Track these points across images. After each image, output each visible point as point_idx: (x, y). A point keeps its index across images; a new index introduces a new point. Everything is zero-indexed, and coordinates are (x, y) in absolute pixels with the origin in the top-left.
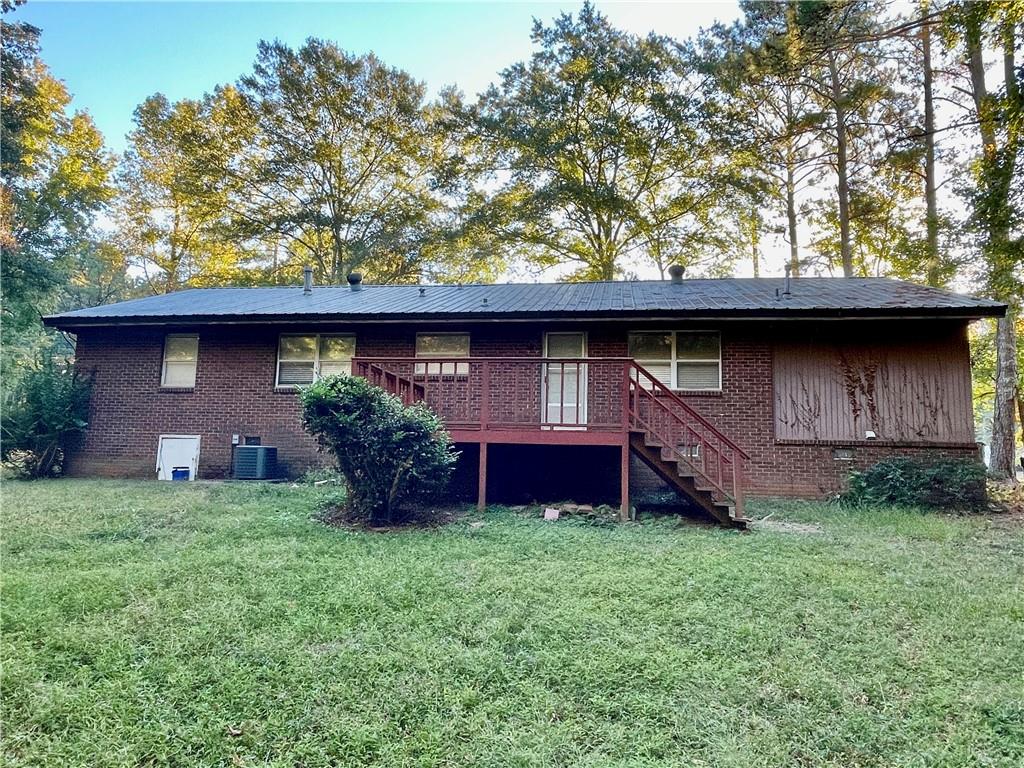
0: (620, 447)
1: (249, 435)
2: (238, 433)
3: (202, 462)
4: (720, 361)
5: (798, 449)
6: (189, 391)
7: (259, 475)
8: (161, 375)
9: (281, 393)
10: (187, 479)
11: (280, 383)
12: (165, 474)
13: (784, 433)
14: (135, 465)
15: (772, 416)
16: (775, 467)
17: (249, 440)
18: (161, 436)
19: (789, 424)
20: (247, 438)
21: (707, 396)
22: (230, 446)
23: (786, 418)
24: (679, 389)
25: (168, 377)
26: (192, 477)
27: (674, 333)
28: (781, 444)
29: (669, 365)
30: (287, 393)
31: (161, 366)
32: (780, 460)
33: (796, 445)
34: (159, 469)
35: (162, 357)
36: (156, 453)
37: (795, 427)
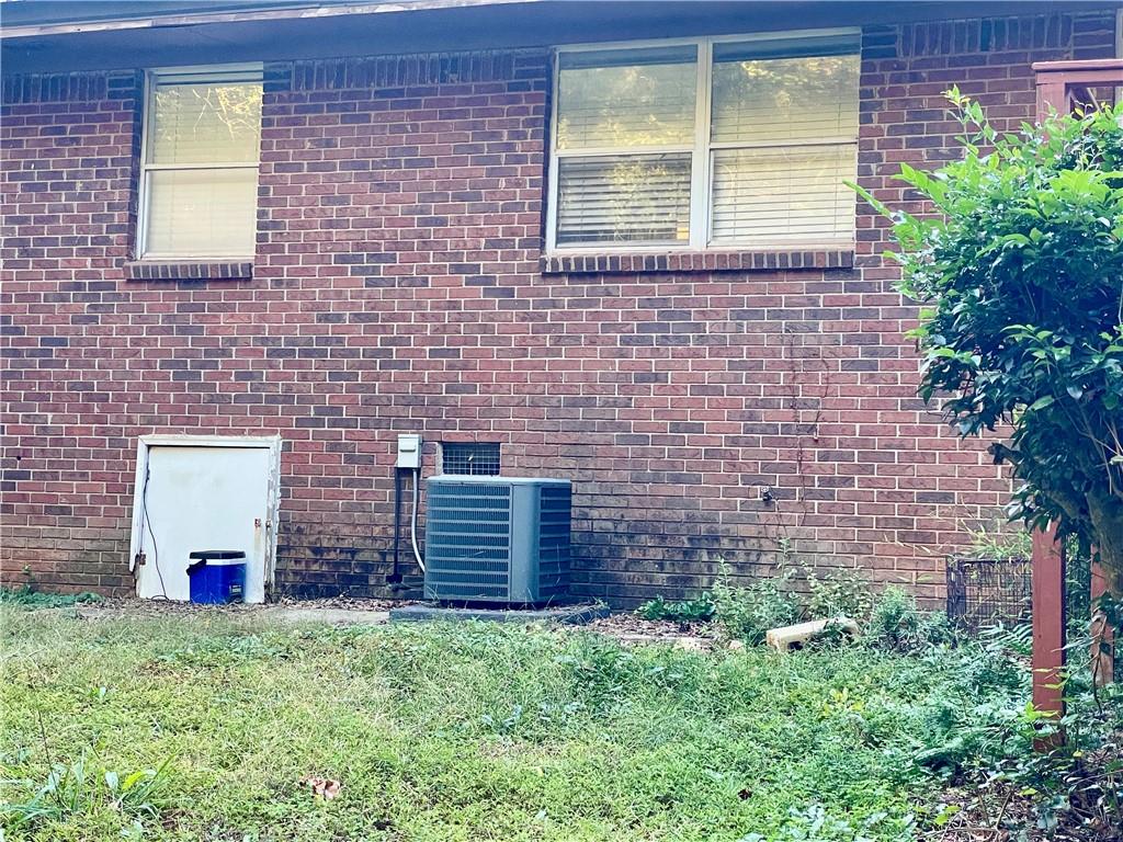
1: (457, 435)
2: (415, 425)
3: (289, 534)
6: (230, 277)
7: (519, 589)
8: (133, 218)
9: (572, 276)
10: (240, 597)
11: (562, 238)
12: (164, 577)
14: (58, 546)
17: (456, 454)
18: (144, 440)
20: (446, 446)
22: (390, 478)
25: (158, 225)
26: (255, 594)
30: (593, 275)
31: (134, 185)
34: (140, 559)
35: (137, 152)
36: (129, 501)
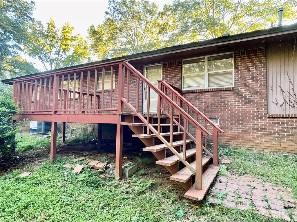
0: (116, 124)
4: (233, 70)
5: (285, 120)
13: (274, 111)
15: (267, 100)
16: (269, 132)
19: (279, 104)
21: (224, 91)
23: (276, 100)
24: (209, 88)
27: (206, 57)
28: (272, 117)
29: (204, 76)
32: (272, 127)
33: (283, 118)
37: (283, 106)
